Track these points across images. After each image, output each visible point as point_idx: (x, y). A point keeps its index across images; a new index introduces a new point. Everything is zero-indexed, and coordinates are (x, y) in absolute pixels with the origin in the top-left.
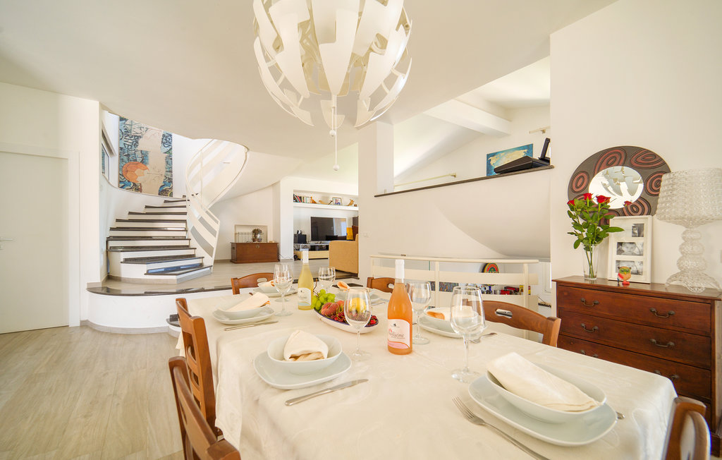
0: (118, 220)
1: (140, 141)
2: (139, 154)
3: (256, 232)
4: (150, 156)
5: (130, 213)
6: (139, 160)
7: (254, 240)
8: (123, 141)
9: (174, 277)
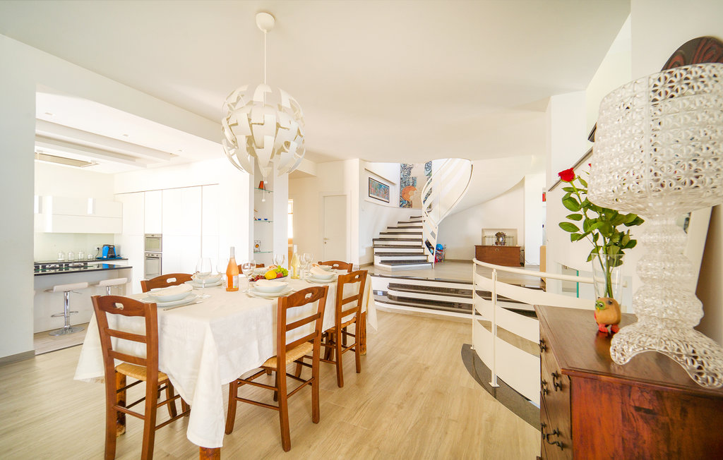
0: (388, 228)
1: (412, 171)
2: (411, 180)
3: (498, 235)
4: (418, 180)
5: (399, 222)
6: (411, 184)
7: (496, 243)
8: (402, 174)
9: (391, 267)
